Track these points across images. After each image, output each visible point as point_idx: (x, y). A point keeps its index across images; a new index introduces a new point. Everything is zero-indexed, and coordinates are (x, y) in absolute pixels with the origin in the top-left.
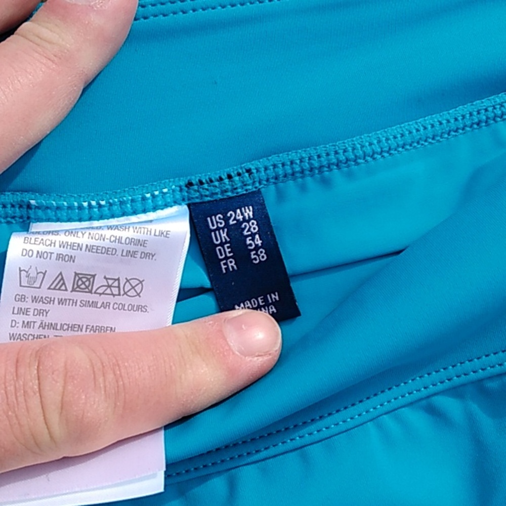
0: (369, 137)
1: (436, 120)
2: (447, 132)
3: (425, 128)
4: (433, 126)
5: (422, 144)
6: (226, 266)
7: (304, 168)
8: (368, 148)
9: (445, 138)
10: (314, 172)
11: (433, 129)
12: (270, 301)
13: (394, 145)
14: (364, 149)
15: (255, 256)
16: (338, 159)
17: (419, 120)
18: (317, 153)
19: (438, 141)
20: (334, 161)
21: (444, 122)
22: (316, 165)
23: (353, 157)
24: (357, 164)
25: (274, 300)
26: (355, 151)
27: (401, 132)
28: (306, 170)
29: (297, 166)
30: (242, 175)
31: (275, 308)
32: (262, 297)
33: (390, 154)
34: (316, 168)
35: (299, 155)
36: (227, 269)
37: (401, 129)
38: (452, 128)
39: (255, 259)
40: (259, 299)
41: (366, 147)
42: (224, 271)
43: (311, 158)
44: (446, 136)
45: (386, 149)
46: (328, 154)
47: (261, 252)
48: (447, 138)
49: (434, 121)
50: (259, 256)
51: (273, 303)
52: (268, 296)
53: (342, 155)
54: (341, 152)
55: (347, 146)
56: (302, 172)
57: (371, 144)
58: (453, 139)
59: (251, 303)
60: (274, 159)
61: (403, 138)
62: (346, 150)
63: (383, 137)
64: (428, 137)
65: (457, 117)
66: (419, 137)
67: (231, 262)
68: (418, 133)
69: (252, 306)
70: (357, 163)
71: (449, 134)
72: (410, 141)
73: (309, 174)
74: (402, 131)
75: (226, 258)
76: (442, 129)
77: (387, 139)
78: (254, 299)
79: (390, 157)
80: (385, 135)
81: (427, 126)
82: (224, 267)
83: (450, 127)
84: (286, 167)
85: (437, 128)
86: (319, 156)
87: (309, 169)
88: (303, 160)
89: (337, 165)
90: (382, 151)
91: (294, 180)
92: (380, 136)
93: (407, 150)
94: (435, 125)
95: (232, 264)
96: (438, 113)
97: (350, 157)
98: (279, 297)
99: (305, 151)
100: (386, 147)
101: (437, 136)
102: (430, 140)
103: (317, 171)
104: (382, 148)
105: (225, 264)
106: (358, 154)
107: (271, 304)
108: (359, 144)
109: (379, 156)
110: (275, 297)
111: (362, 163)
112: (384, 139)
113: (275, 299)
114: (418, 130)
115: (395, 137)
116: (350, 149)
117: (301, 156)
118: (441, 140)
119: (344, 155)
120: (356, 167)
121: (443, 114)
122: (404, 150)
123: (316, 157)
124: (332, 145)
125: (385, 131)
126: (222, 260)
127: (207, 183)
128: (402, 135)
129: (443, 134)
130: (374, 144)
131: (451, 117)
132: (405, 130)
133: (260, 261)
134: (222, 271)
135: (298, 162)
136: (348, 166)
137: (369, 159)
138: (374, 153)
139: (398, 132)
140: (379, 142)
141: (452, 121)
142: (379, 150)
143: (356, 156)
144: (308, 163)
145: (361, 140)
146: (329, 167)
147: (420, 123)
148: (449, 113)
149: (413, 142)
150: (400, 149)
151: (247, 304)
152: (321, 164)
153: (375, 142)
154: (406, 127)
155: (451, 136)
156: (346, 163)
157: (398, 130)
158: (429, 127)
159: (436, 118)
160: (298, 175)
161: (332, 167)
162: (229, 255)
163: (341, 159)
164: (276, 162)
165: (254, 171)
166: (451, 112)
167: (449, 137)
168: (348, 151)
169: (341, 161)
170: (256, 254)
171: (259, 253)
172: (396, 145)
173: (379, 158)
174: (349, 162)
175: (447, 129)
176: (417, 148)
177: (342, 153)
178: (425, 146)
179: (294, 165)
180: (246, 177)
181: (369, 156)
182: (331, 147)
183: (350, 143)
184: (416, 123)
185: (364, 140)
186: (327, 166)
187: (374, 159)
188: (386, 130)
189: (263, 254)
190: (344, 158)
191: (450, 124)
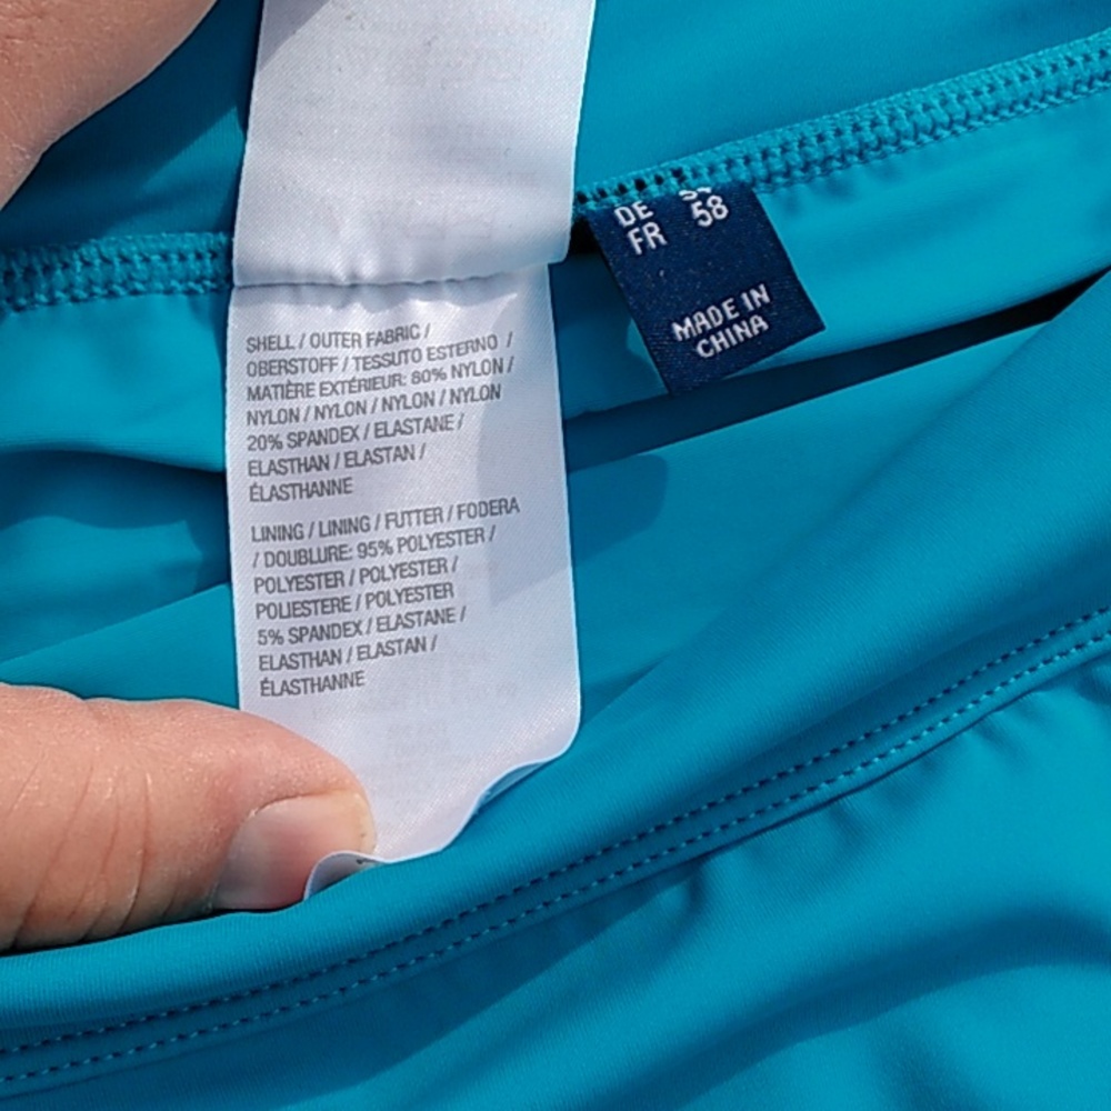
0: (923, 93)
1: (1061, 56)
2: (1087, 80)
3: (1039, 74)
4: (1055, 68)
5: (1036, 107)
6: (640, 240)
7: (793, 163)
8: (924, 115)
9: (1083, 94)
10: (814, 172)
11: (1057, 74)
12: (751, 307)
13: (976, 108)
14: (915, 117)
15: (703, 212)
16: (861, 141)
17: (1025, 58)
18: (815, 131)
19: (1071, 101)
20: (853, 144)
21: (1079, 59)
22: (817, 155)
23: (892, 134)
24: (902, 149)
25: (759, 304)
26: (896, 122)
27: (989, 81)
28: (795, 167)
29: (776, 160)
30: (665, 182)
31: (764, 319)
32: (731, 300)
33: (970, 128)
34: (815, 162)
35: (779, 138)
36: (643, 245)
37: (988, 76)
38: (1097, 71)
39: (703, 217)
40: (725, 305)
41: (918, 113)
42: (639, 250)
43: (805, 141)
44: (1085, 89)
45: (962, 116)
46: (839, 133)
47: (714, 202)
48: (1088, 95)
49: (1058, 59)
50: (710, 210)
51: (757, 311)
52: (745, 296)
53: (869, 133)
54: (866, 125)
55: (878, 112)
56: (787, 173)
57: (926, 108)
58: (1099, 95)
59: (707, 317)
60: (728, 149)
61: (994, 94)
62: (877, 121)
63: (953, 92)
64: (1045, 93)
65: (1104, 49)
66: (1027, 92)
67: (651, 230)
68: (1027, 83)
69: (711, 323)
70: (900, 148)
71: (1090, 85)
72: (1009, 99)
73: (803, 178)
74: (992, 78)
75: (640, 223)
76: (1076, 75)
77: (961, 98)
78: (713, 308)
79: (968, 135)
80: (956, 88)
81: (1043, 69)
82: (635, 242)
83: (1092, 70)
84: (753, 164)
85: (1065, 73)
86: (821, 138)
87: (802, 166)
88: (788, 147)
89: (860, 155)
90: (952, 122)
91: (772, 192)
92: (946, 91)
93: (1003, 118)
94: (1059, 65)
95: (654, 234)
96: (1063, 42)
97: (886, 136)
98: (769, 295)
99: (791, 130)
100: (959, 113)
101: (1065, 88)
102: (1052, 98)
103: (818, 170)
104: (951, 116)
105: (637, 235)
106: (902, 129)
107: (752, 314)
108: (903, 108)
109: (946, 133)
110: (760, 295)
111: (912, 147)
112: (954, 96)
113: (760, 300)
114: (1024, 78)
115: (977, 93)
116: (884, 119)
117: (784, 139)
118: (1075, 97)
119: (872, 131)
120: (900, 156)
121: (1075, 45)
122: (996, 119)
123: (814, 140)
124: (847, 114)
125: (955, 82)
126: (630, 228)
127: (595, 199)
128: (992, 89)
129: (1078, 86)
130: (934, 107)
131: (1091, 49)
132: (997, 78)
133: (715, 221)
134: (633, 250)
135: (778, 151)
136: (884, 156)
137: (926, 138)
138: (935, 125)
139: (983, 81)
140: (944, 103)
141: (1095, 56)
142: (946, 119)
143: (898, 133)
144: (800, 153)
145: (905, 100)
146: (842, 159)
147: (1028, 62)
148: (1087, 42)
149: (1015, 102)
150: (990, 117)
151: (700, 319)
152: (825, 152)
153: (936, 102)
154: (1000, 72)
155: (1096, 89)
156: (877, 149)
157: (983, 77)
158: (1048, 70)
159: (1061, 52)
160: (780, 180)
161: (849, 158)
162: (643, 216)
163: (867, 140)
164: (732, 156)
165: (688, 174)
166: (1091, 38)
167: (1092, 91)
168: (880, 124)
169: (867, 146)
170: (704, 207)
171: (709, 203)
172: (980, 108)
173: (947, 137)
174: (885, 147)
175: (1087, 74)
176: (1026, 115)
177: (867, 128)
178: (1042, 111)
179: (771, 160)
180: (673, 186)
181: (925, 132)
182: (844, 118)
183: (884, 108)
184: (1020, 64)
185: (913, 100)
186: (838, 156)
187: (937, 138)
188: (957, 79)
189: (719, 206)
190: (873, 137)
191: (1091, 63)
